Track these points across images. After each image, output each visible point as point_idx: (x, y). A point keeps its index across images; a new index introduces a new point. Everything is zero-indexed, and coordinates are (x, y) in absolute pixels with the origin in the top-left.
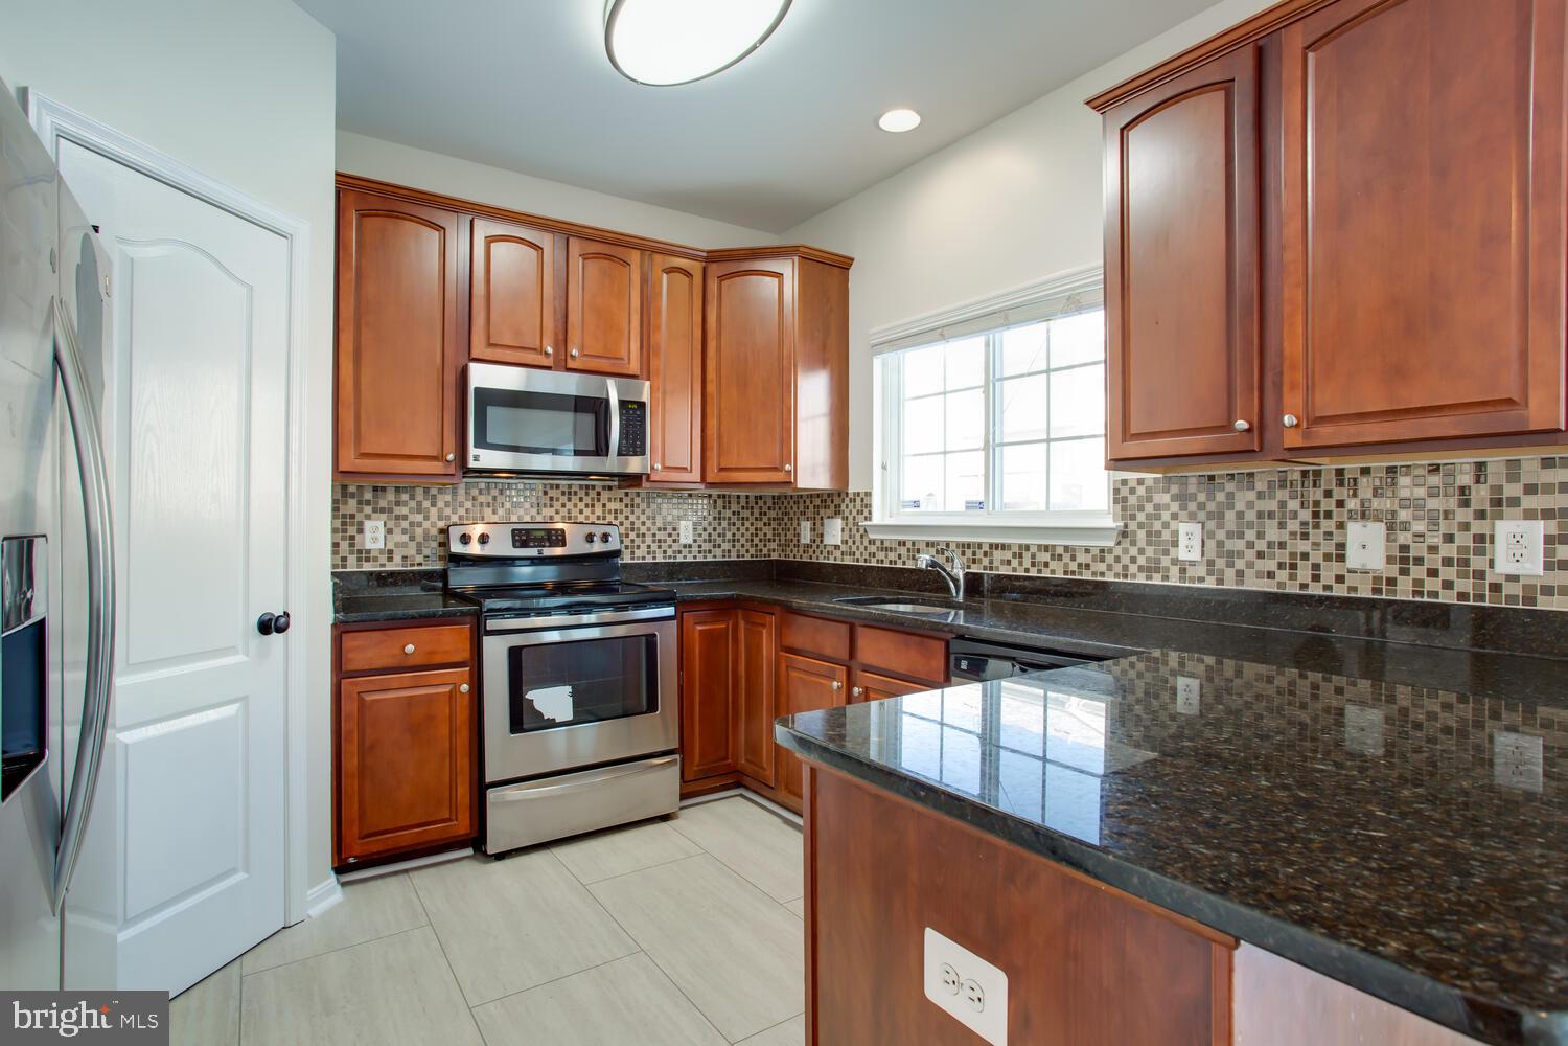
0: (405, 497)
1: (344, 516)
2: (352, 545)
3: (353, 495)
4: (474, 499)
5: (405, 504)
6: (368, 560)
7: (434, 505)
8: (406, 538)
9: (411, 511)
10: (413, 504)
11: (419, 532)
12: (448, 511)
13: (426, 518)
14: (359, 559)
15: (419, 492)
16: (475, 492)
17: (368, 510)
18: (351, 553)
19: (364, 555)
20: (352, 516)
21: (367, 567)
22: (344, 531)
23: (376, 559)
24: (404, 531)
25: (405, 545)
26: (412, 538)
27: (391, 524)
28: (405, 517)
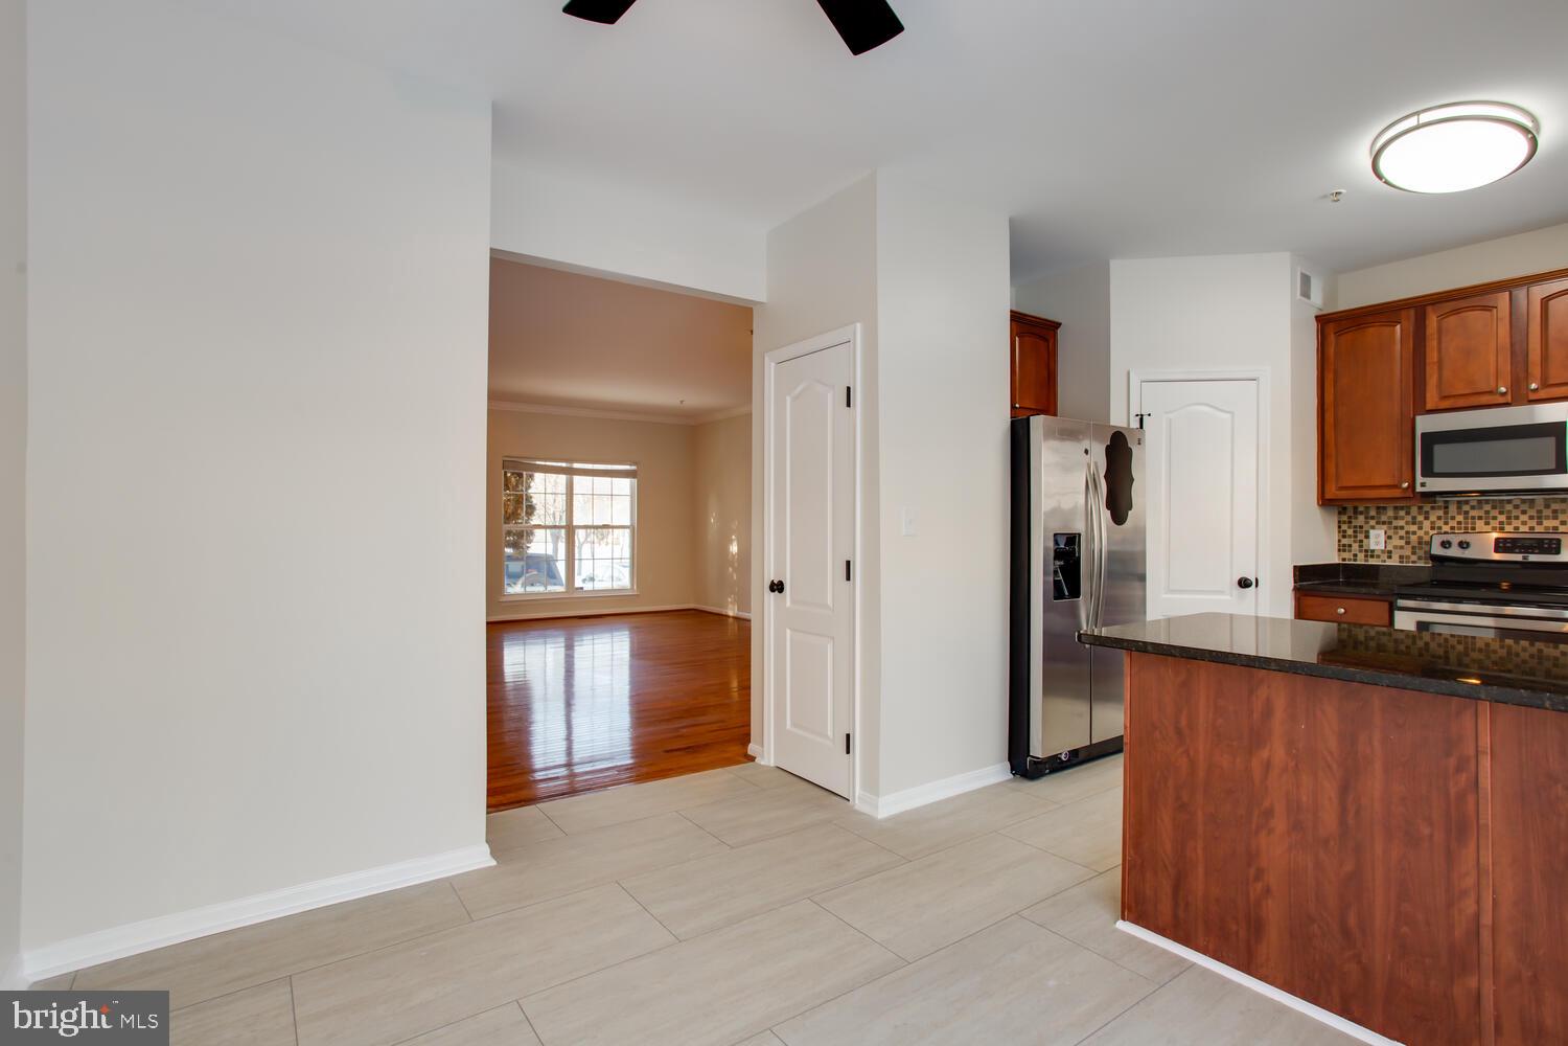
0: (1402, 513)
1: (1355, 527)
2: (1361, 546)
3: (1361, 513)
4: (1466, 513)
5: (1402, 518)
6: (1372, 556)
7: (1427, 518)
8: (1402, 543)
9: (1407, 523)
10: (1409, 518)
11: (1413, 538)
12: (1440, 523)
13: (1420, 528)
14: (1366, 556)
15: (1414, 510)
16: (1466, 508)
17: (1372, 522)
18: (1361, 551)
19: (1370, 553)
20: (1361, 527)
21: (1372, 562)
22: (1356, 537)
23: (1378, 556)
24: (1401, 538)
25: (1402, 547)
26: (1408, 543)
27: (1390, 533)
28: (1402, 528)
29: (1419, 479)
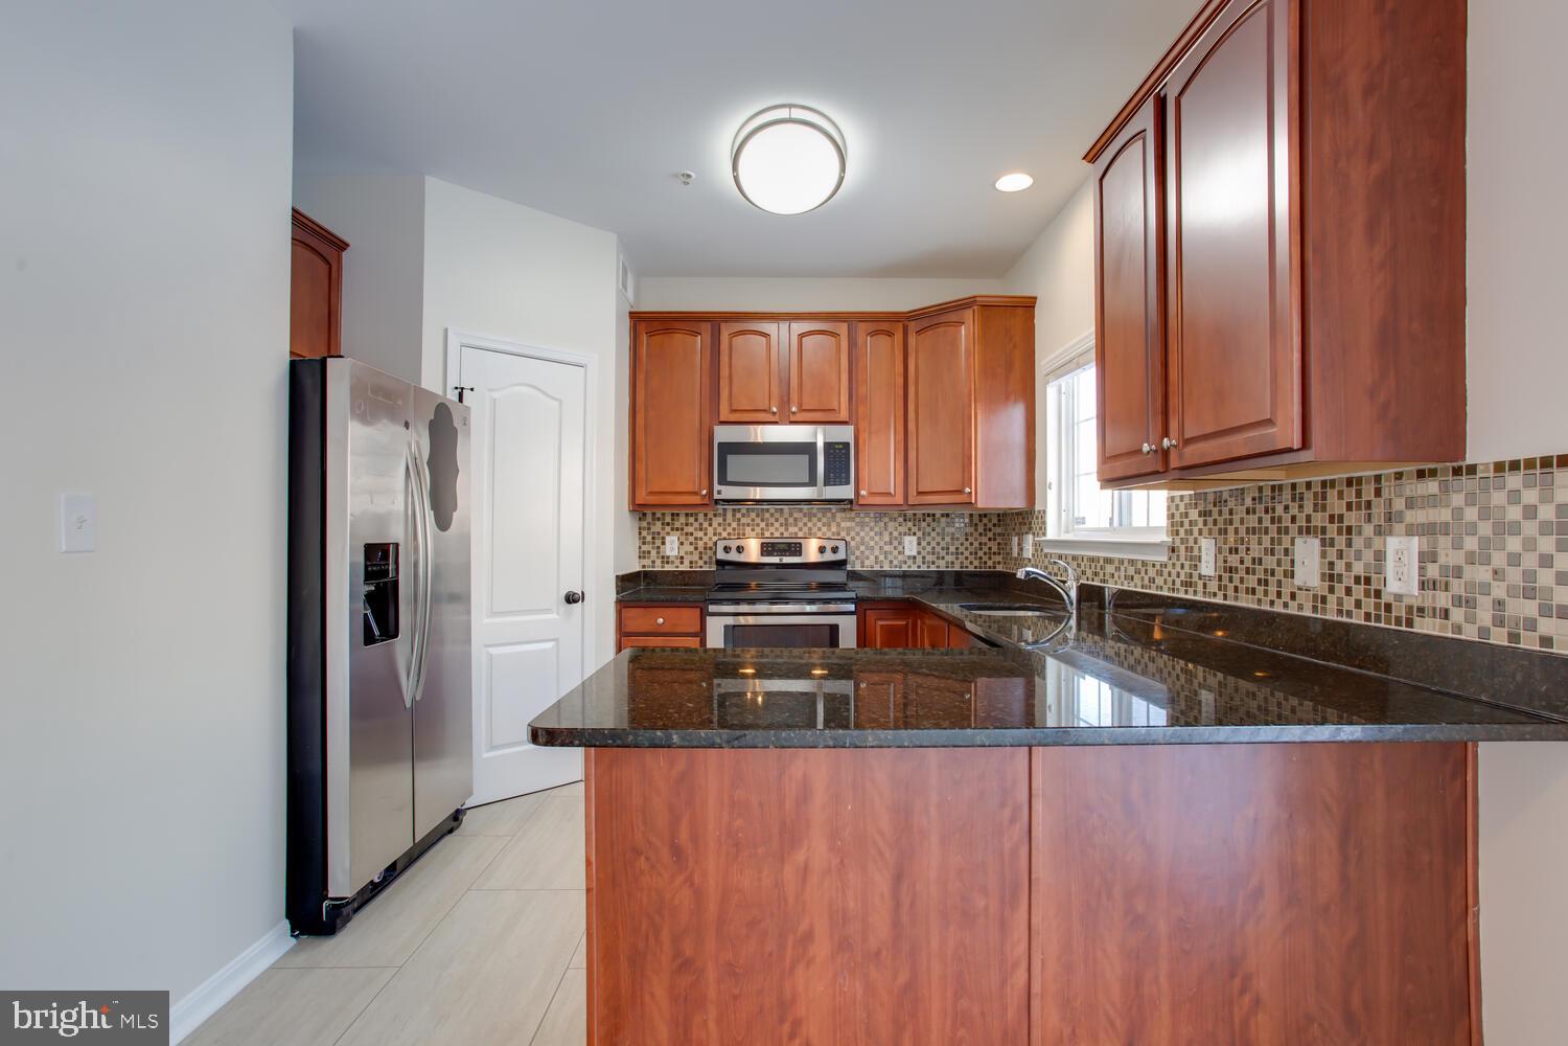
0: (691, 520)
1: (653, 533)
2: (658, 553)
3: (659, 519)
4: (739, 520)
5: (692, 524)
6: (668, 563)
7: (710, 525)
8: (692, 548)
9: (696, 529)
10: (696, 525)
11: (701, 544)
12: (720, 530)
13: (706, 534)
14: (663, 562)
15: (701, 517)
16: (738, 515)
17: (668, 529)
18: (658, 558)
19: (666, 560)
20: (659, 533)
21: (668, 568)
22: (654, 543)
23: (673, 562)
24: (691, 544)
25: (691, 553)
26: (696, 549)
27: (683, 539)
28: (692, 534)
29: (717, 487)
